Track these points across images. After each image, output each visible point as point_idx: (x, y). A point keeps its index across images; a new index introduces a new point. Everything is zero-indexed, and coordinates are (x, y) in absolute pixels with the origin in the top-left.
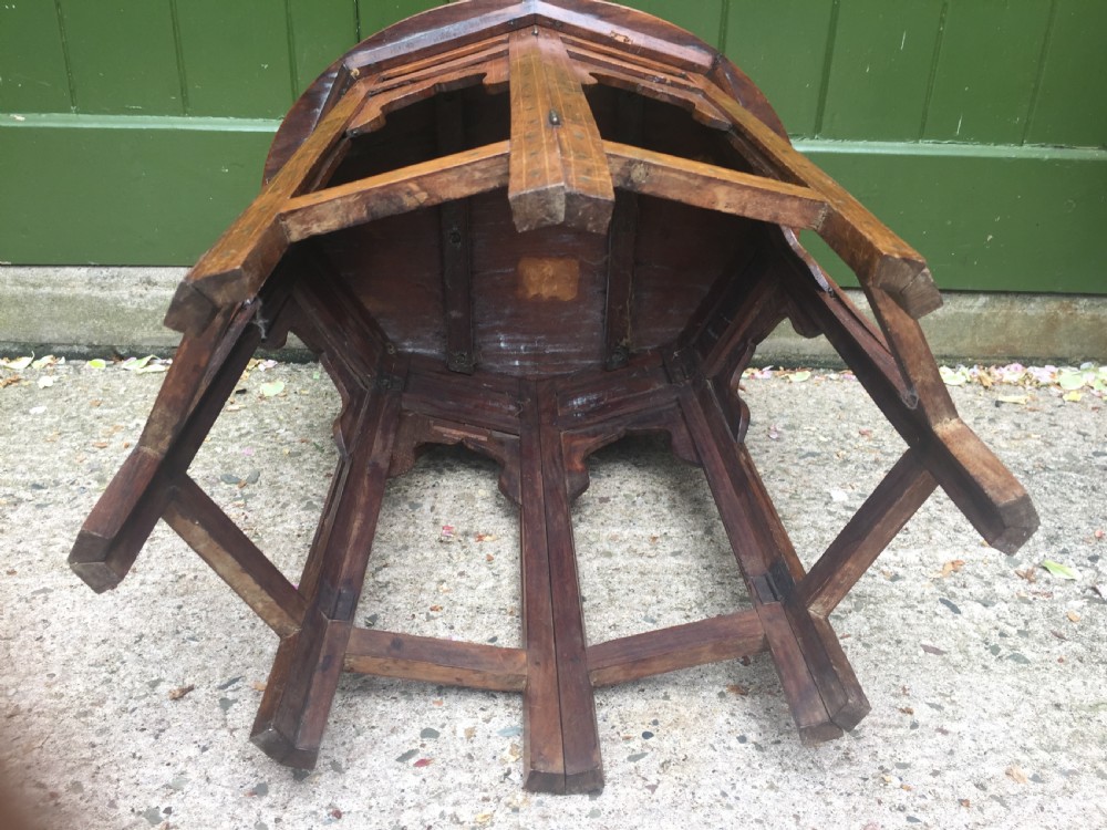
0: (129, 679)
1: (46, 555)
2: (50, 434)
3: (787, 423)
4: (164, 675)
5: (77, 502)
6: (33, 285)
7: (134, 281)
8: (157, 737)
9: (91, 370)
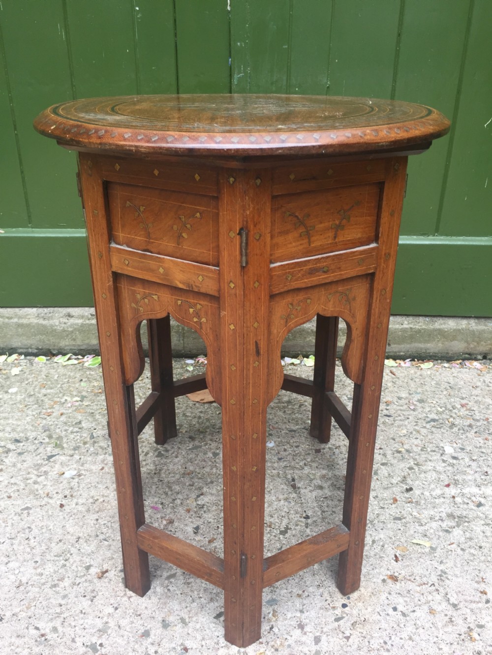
0: (75, 565)
1: (26, 486)
2: (21, 407)
3: (419, 398)
4: (92, 563)
5: (39, 451)
6: (8, 318)
7: (61, 315)
8: (92, 601)
9: (38, 363)
